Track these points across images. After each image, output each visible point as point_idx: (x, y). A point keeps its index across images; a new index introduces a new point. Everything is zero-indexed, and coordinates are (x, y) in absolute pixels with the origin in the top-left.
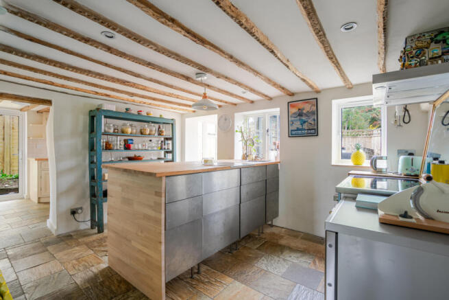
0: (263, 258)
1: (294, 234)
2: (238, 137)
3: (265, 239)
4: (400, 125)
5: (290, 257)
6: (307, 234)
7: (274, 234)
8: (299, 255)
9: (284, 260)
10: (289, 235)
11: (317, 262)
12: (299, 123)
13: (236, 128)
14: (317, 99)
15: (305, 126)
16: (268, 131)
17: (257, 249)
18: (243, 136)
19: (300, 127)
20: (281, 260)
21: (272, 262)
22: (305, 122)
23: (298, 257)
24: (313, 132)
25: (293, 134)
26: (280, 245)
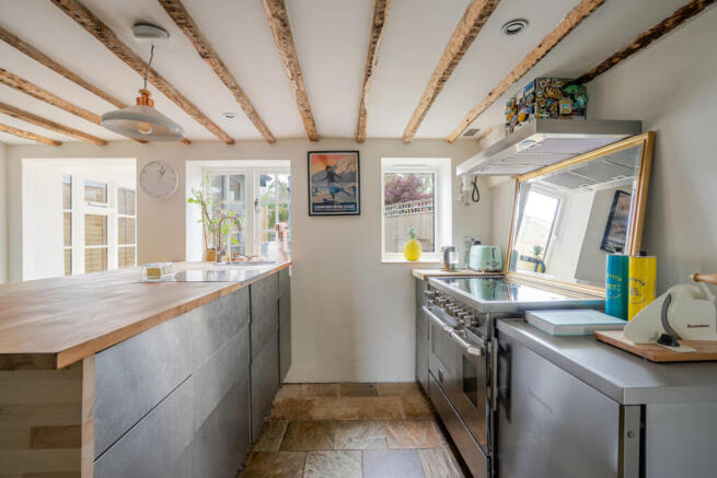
0: (308, 467)
1: (326, 390)
2: (194, 214)
3: (283, 418)
4: (467, 204)
5: (351, 440)
6: (345, 385)
7: (292, 401)
8: (360, 430)
9: (345, 451)
10: (320, 395)
11: (391, 430)
12: (328, 192)
13: (189, 195)
14: (358, 152)
15: (339, 198)
16: (256, 203)
17: (281, 449)
18: (205, 212)
19: (330, 198)
20: (340, 454)
21: (329, 466)
22: (338, 190)
23: (362, 437)
24: (351, 209)
25: (319, 209)
26: (319, 423)
